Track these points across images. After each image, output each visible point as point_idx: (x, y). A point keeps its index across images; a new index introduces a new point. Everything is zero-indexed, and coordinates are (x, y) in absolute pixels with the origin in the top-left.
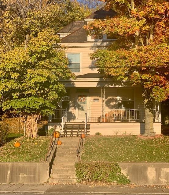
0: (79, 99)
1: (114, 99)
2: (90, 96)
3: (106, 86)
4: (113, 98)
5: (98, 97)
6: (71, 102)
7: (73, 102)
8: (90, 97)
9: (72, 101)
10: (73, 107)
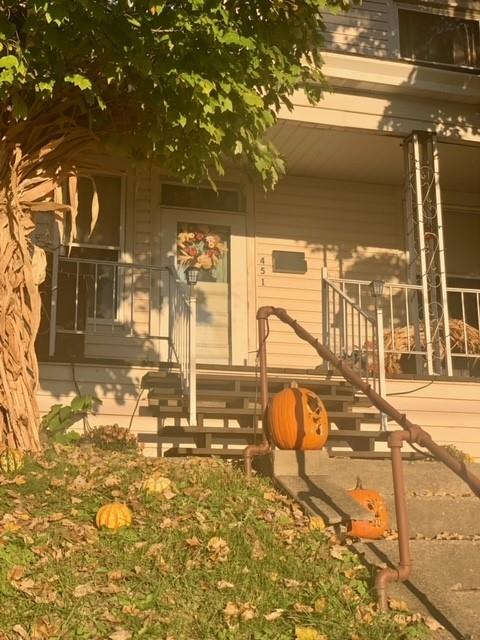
0: (179, 247)
1: (394, 261)
2: (247, 234)
3: (439, 128)
4: (385, 258)
5: (302, 243)
6: (127, 258)
7: (143, 257)
8: (251, 240)
9: (135, 256)
10: (145, 290)
